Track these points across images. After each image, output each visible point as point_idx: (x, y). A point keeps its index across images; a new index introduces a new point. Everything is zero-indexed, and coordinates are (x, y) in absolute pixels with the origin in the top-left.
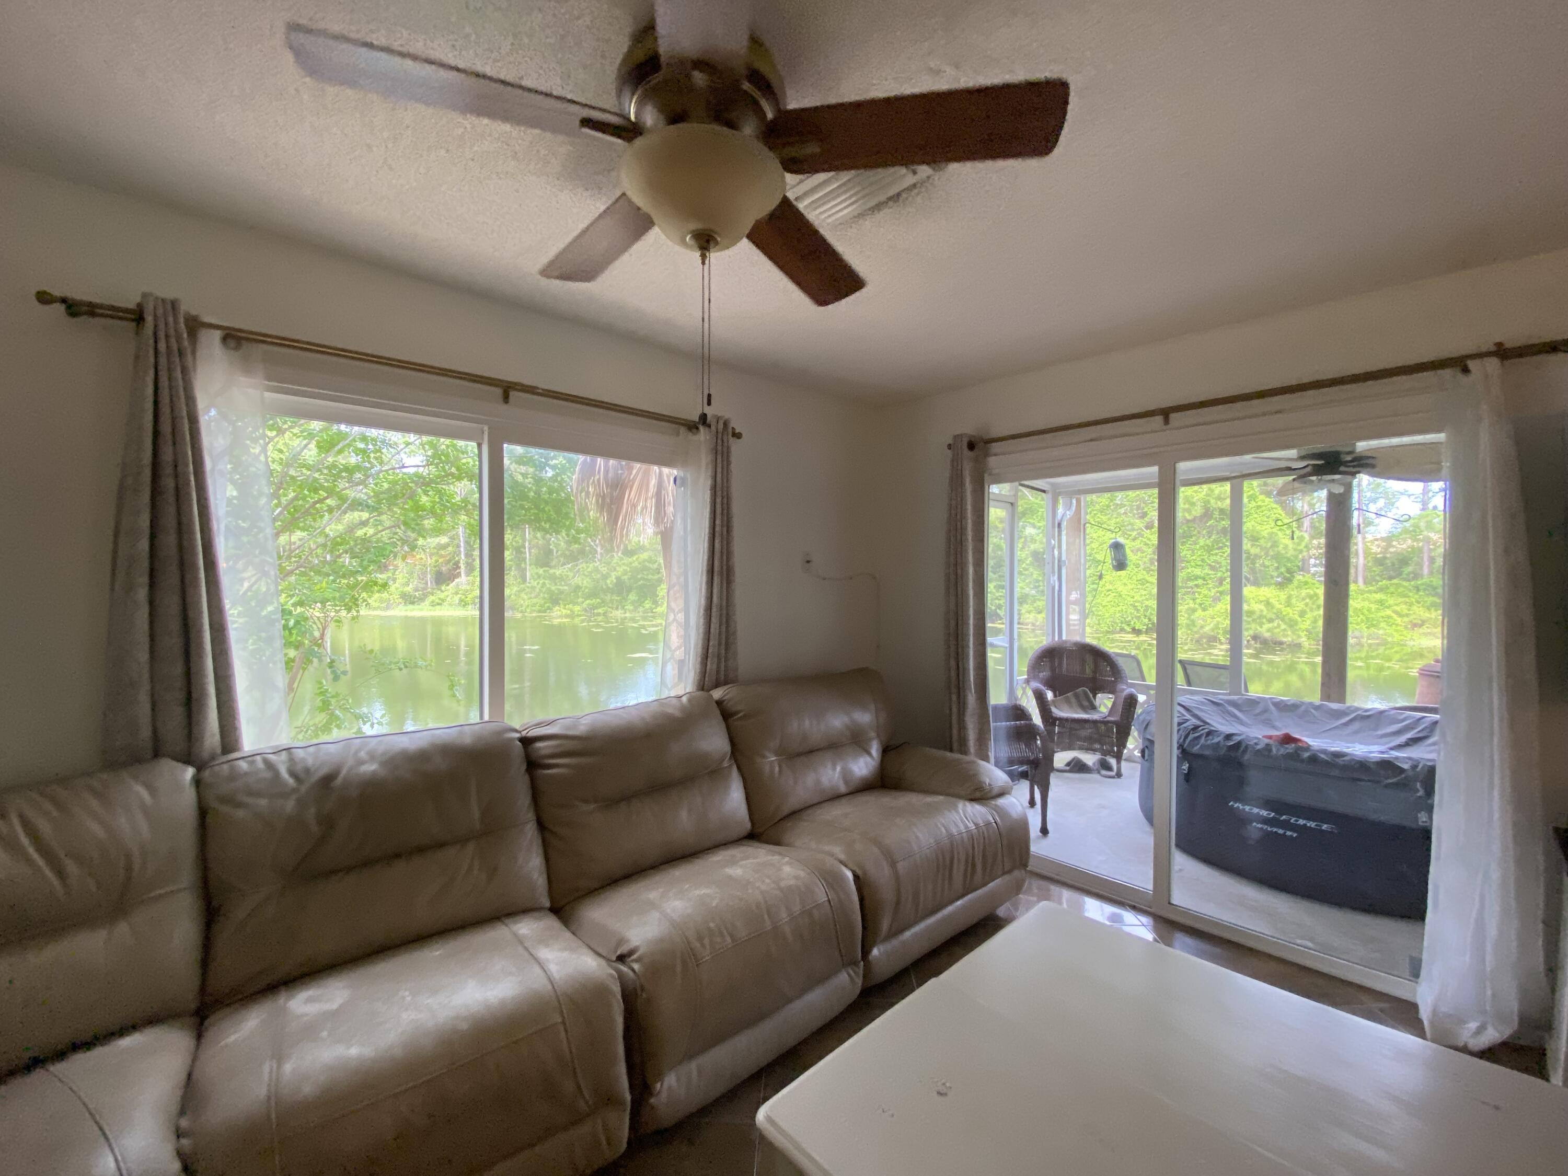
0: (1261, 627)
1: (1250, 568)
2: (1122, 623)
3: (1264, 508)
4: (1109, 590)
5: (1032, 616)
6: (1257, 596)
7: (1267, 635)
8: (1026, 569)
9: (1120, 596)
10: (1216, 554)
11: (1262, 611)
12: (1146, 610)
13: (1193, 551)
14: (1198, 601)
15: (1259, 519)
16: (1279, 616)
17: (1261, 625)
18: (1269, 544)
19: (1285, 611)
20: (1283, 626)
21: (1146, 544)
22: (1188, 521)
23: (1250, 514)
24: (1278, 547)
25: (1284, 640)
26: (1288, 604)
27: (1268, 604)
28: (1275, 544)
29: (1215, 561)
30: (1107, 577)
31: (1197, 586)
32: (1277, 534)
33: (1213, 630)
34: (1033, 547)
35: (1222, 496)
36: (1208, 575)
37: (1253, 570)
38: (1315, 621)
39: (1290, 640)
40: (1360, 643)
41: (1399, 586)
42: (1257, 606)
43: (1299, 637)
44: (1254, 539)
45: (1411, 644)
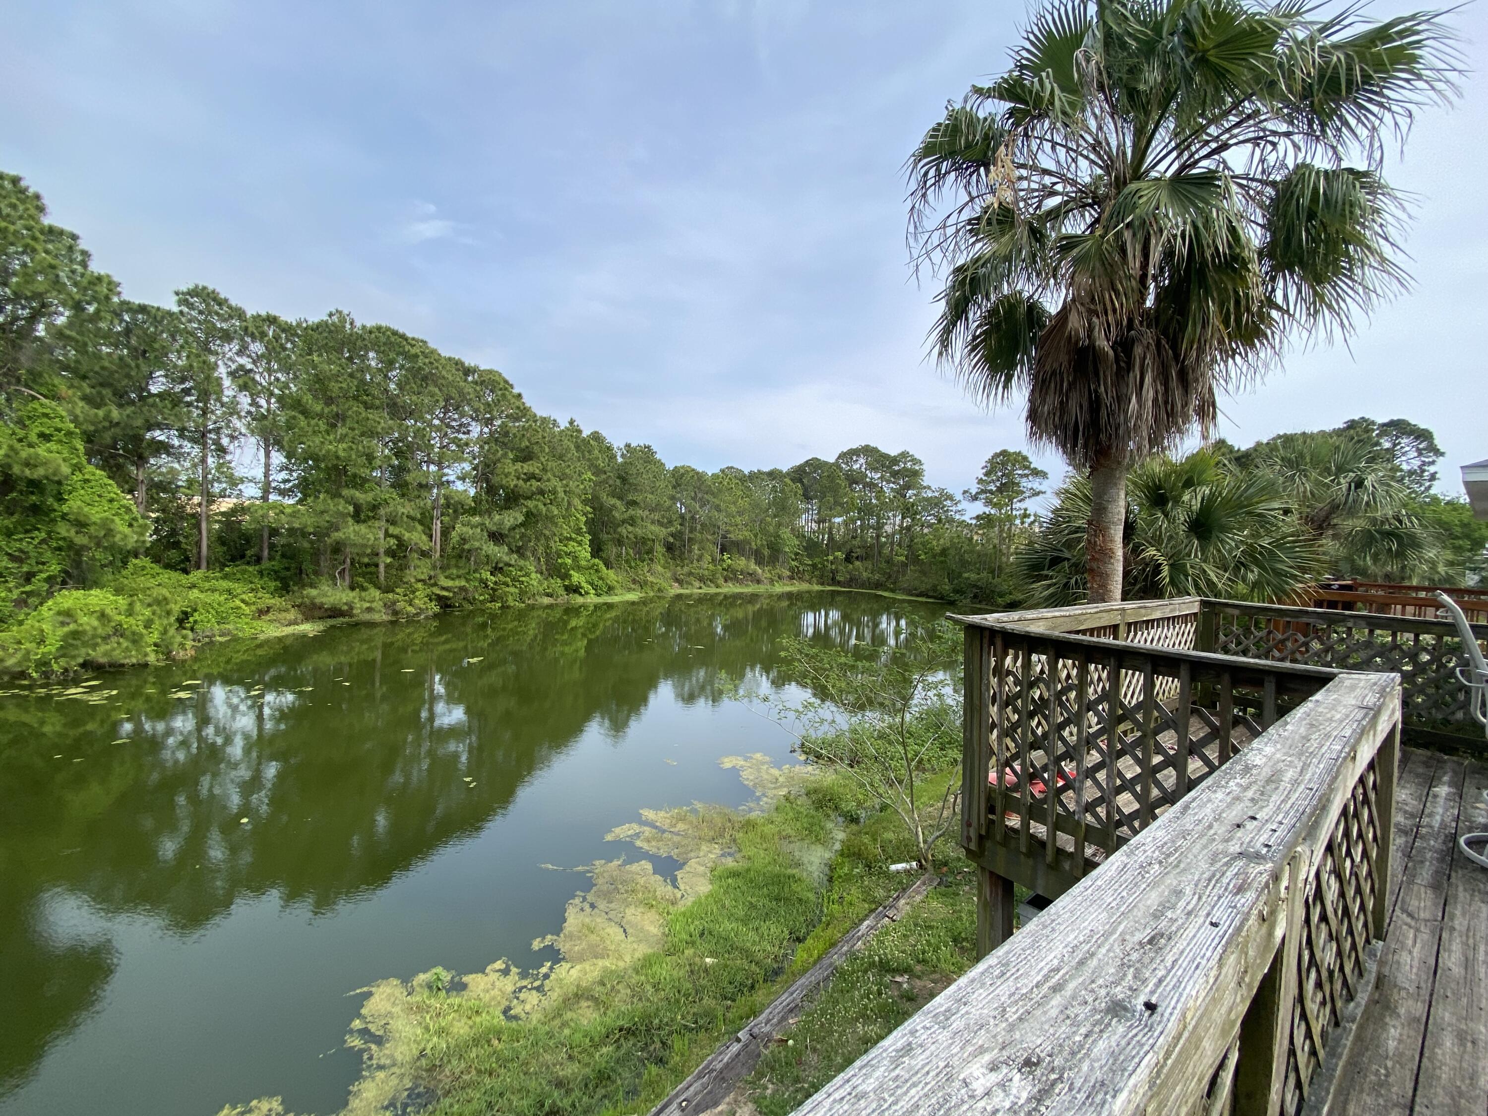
0: (94, 650)
1: (74, 560)
3: (93, 483)
6: (86, 605)
7: (103, 660)
10: (21, 540)
11: (95, 629)
15: (87, 497)
16: (119, 631)
17: (95, 646)
18: (102, 533)
19: (127, 623)
20: (125, 644)
23: (75, 489)
24: (114, 536)
25: (126, 661)
26: (130, 612)
27: (103, 616)
28: (110, 532)
29: (20, 550)
32: (113, 521)
33: (19, 663)
35: (32, 462)
36: (7, 568)
37: (78, 564)
38: (165, 632)
39: (134, 661)
40: (211, 643)
41: (244, 572)
42: (88, 622)
43: (146, 655)
44: (81, 525)
45: (262, 637)
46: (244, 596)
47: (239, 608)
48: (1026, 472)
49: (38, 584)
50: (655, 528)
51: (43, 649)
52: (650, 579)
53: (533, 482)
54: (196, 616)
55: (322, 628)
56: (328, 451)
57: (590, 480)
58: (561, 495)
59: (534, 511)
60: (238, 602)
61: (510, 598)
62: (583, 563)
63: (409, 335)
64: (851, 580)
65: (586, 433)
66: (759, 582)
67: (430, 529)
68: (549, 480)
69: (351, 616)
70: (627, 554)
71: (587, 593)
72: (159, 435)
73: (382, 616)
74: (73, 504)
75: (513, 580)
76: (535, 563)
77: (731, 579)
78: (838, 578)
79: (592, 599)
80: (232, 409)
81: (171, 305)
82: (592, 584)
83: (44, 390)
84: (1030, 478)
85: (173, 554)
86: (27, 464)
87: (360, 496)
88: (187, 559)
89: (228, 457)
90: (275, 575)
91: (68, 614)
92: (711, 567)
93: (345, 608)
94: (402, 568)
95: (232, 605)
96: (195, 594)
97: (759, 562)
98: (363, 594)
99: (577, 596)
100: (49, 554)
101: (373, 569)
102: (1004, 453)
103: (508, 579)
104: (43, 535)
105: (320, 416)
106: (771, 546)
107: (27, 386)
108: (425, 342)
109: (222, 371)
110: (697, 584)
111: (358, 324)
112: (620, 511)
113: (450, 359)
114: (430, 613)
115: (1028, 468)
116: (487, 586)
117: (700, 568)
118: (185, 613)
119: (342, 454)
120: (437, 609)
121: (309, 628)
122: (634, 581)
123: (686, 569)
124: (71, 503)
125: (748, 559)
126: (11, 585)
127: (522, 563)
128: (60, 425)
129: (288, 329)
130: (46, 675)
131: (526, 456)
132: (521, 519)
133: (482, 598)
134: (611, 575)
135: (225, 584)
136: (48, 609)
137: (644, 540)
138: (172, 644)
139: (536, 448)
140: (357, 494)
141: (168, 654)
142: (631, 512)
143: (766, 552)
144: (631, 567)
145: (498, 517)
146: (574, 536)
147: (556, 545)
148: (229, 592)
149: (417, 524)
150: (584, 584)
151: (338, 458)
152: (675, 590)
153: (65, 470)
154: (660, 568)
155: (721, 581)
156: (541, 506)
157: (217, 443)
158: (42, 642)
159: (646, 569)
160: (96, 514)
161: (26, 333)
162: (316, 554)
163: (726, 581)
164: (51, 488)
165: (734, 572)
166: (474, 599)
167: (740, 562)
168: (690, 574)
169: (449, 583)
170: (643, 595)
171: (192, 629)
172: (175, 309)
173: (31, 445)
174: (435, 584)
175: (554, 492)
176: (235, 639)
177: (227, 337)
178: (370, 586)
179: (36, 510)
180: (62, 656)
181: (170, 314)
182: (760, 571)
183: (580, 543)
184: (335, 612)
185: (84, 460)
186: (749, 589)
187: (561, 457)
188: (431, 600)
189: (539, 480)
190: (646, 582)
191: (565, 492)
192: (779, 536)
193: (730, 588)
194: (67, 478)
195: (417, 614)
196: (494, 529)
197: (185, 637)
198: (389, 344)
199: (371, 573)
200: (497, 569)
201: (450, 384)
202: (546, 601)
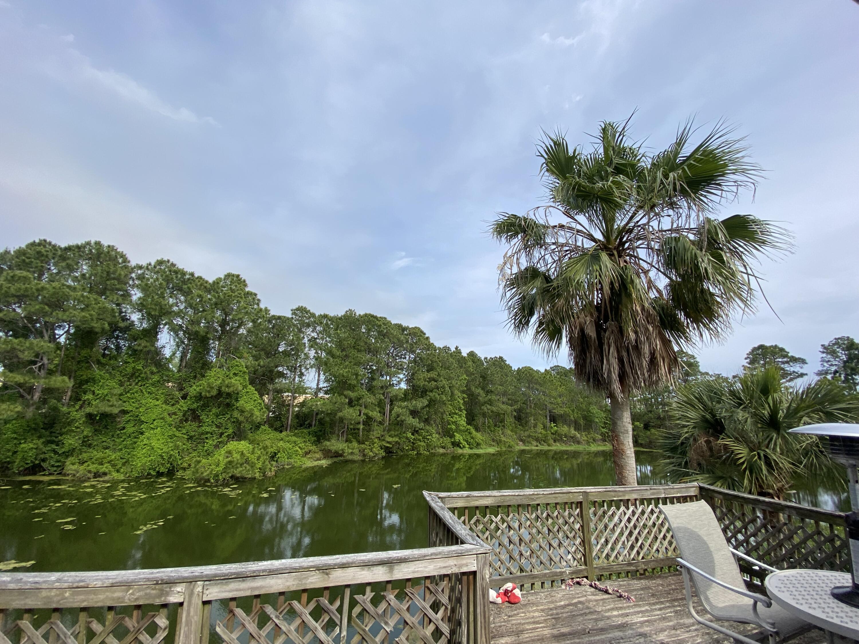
0: (236, 470)
2: (150, 469)
3: (250, 393)
4: (145, 445)
5: (75, 467)
6: (238, 448)
7: (238, 475)
8: (77, 428)
9: (153, 449)
10: (221, 418)
11: (238, 460)
12: (170, 458)
13: (208, 416)
14: (205, 448)
15: (246, 399)
16: (247, 461)
17: (237, 468)
18: (249, 415)
19: (251, 457)
20: (248, 468)
21: (179, 409)
22: (208, 398)
23: (243, 396)
24: (254, 416)
25: (247, 476)
26: (253, 452)
27: (242, 454)
28: (252, 415)
29: (220, 423)
30: (146, 434)
31: (207, 438)
32: (254, 410)
33: (208, 475)
34: (88, 410)
36: (215, 431)
37: (239, 428)
38: (264, 462)
39: (250, 476)
40: (283, 468)
41: (302, 433)
42: (236, 456)
43: (255, 474)
44: (242, 412)
45: (303, 466)
46: (300, 445)
47: (297, 451)
48: (785, 359)
49: (224, 438)
50: (504, 407)
51: (218, 469)
52: (503, 439)
53: (433, 382)
54: (279, 455)
55: (330, 463)
56: (340, 374)
57: (465, 379)
58: (447, 389)
59: (433, 398)
60: (297, 448)
61: (421, 449)
62: (461, 428)
63: (379, 316)
64: (650, 442)
65: (464, 354)
66: (579, 443)
67: (384, 409)
68: (441, 381)
69: (344, 456)
70: (489, 422)
71: (464, 447)
72: (280, 369)
73: (357, 457)
74: (241, 403)
75: (424, 438)
76: (436, 428)
77: (558, 440)
78: (640, 441)
79: (467, 451)
80: (307, 356)
81: (289, 315)
82: (467, 441)
83: (238, 355)
84: (791, 364)
85: (278, 424)
86: (227, 386)
87: (352, 395)
88: (283, 426)
89: (304, 378)
90: (315, 434)
91: (229, 452)
92: (543, 432)
93: (341, 452)
94: (369, 431)
95: (295, 449)
96: (281, 443)
97: (577, 428)
98: (350, 445)
99: (458, 448)
100: (230, 425)
101: (356, 431)
102: (761, 347)
103: (421, 437)
104: (229, 416)
105: (339, 357)
106: (585, 418)
107: (232, 354)
108: (385, 318)
109: (306, 340)
110: (535, 443)
111: (357, 314)
112: (482, 396)
113: (396, 324)
114: (380, 456)
115: (786, 356)
116: (410, 441)
117: (536, 432)
118: (275, 453)
119: (345, 374)
120: (384, 454)
121: (324, 463)
122: (493, 440)
123: (527, 433)
124: (240, 402)
125: (569, 426)
126: (214, 438)
127: (427, 427)
128: (241, 369)
129: (331, 319)
130: (217, 481)
131: (430, 369)
132: (426, 403)
133: (407, 448)
134: (478, 436)
135: (294, 438)
136: (223, 451)
137: (498, 414)
138: (266, 468)
139: (435, 365)
140: (350, 393)
141: (264, 475)
142: (489, 397)
143: (582, 422)
144: (491, 431)
145: (414, 402)
146: (457, 411)
147: (447, 417)
148: (295, 442)
149: (376, 407)
150: (462, 441)
151: (343, 376)
152: (521, 447)
153: (240, 388)
154: (509, 432)
155: (551, 441)
156: (437, 396)
157: (300, 371)
158: (218, 465)
159: (500, 432)
160: (248, 407)
161: (235, 333)
162: (332, 424)
163: (555, 441)
164: (234, 396)
165: (560, 435)
166: (404, 449)
167: (564, 429)
168: (529, 436)
169: (390, 439)
170: (499, 449)
171: (277, 461)
172: (290, 316)
173: (230, 378)
174: (384, 440)
175: (443, 387)
176: (293, 467)
177: (308, 326)
178: (354, 440)
179: (228, 405)
180: (224, 472)
181: (288, 319)
182: (578, 435)
183: (460, 416)
184: (337, 454)
185: (248, 383)
186: (572, 447)
187: (448, 368)
188: (382, 448)
189: (436, 381)
190: (500, 441)
191: (450, 387)
192: (589, 411)
193: (558, 447)
194: (241, 391)
195: (374, 456)
196: (412, 409)
197: (272, 465)
198: (369, 321)
199: (355, 433)
200: (415, 432)
201: (394, 337)
202: (441, 451)
